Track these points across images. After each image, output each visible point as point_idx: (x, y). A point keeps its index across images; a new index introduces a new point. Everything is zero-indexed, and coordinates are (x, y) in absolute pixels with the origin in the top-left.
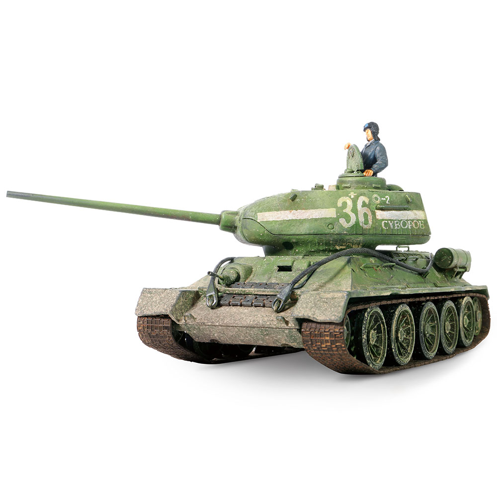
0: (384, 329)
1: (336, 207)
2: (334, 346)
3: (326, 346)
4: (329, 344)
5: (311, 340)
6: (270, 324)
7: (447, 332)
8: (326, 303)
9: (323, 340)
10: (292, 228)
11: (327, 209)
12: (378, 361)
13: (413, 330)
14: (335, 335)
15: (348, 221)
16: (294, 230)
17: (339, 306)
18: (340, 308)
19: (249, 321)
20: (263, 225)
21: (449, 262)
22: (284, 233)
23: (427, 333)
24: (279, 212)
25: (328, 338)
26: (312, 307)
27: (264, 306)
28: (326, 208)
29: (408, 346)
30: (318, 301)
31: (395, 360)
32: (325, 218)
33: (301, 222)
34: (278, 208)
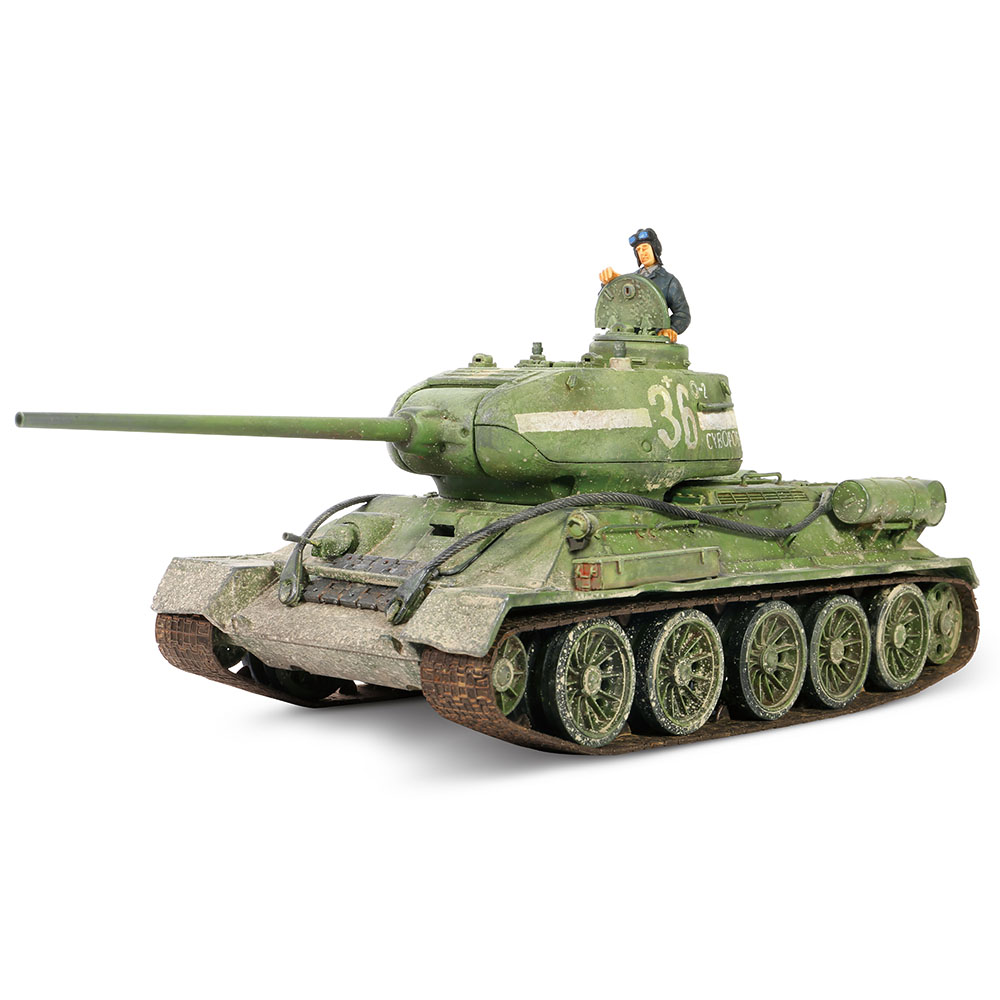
0: (628, 663)
1: (647, 405)
2: (473, 701)
3: (461, 699)
4: (465, 696)
5: (436, 685)
6: (373, 648)
7: (837, 662)
8: (468, 614)
9: (455, 687)
10: (583, 448)
11: (635, 411)
12: (606, 728)
13: (717, 663)
14: (476, 679)
15: (671, 435)
16: (587, 453)
17: (487, 624)
18: (486, 628)
19: (338, 638)
20: (531, 441)
21: (860, 511)
22: (570, 458)
23: (768, 666)
24: (554, 414)
25: (462, 684)
26: (440, 622)
27: (376, 609)
28: (632, 408)
29: (704, 695)
30: (454, 610)
31: (658, 724)
32: (635, 428)
33: (597, 435)
34: (550, 404)
